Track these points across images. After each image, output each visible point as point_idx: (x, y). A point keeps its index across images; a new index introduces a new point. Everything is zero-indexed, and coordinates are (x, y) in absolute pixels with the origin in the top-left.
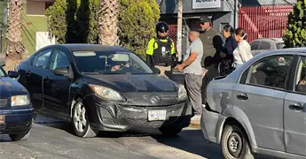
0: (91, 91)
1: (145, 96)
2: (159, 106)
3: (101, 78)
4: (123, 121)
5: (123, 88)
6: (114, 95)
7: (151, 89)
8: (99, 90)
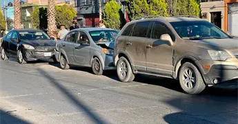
0: (23, 46)
1: (43, 48)
2: (48, 51)
3: (28, 41)
4: (35, 57)
5: (35, 45)
6: (31, 48)
7: (46, 45)
8: (26, 46)
